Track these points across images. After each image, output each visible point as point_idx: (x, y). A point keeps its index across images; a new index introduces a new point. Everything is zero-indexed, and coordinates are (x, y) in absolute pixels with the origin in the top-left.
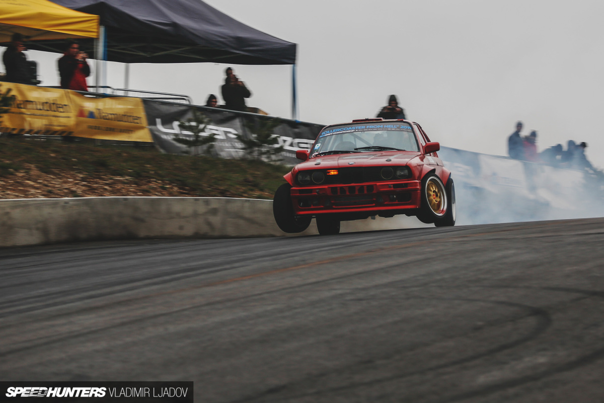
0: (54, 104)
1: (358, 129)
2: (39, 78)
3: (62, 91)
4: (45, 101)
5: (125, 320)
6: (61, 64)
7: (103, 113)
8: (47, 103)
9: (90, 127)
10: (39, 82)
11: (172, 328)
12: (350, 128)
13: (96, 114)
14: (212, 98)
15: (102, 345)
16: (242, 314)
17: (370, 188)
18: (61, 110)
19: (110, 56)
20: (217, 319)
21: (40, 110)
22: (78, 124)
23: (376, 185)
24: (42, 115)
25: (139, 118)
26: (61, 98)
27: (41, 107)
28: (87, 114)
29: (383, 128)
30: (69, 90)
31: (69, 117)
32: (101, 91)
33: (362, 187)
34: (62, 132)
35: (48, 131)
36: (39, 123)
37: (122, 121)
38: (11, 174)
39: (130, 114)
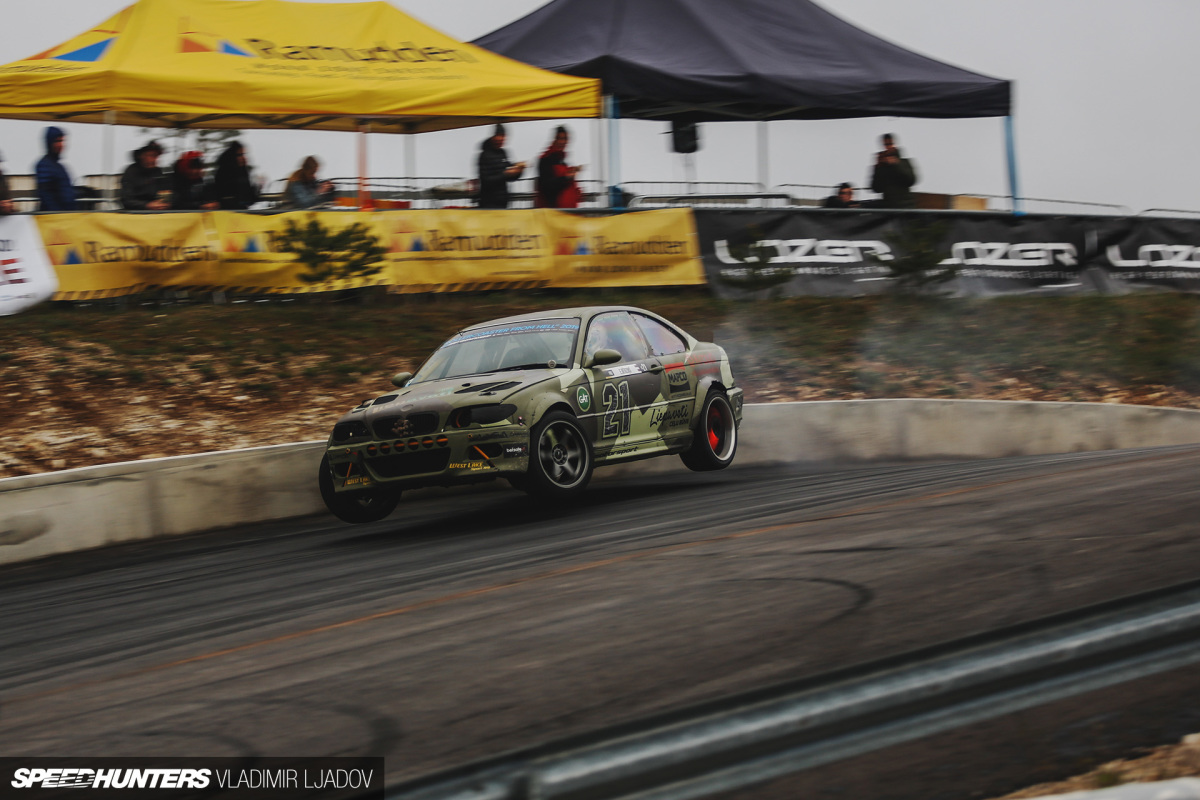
0: (511, 237)
4: (494, 234)
7: (609, 243)
8: (497, 236)
9: (584, 269)
13: (592, 246)
18: (526, 245)
21: (483, 249)
22: (556, 267)
24: (487, 258)
25: (678, 244)
26: (527, 224)
27: (486, 244)
28: (573, 248)
30: (547, 210)
31: (538, 256)
34: (528, 282)
35: (501, 284)
37: (644, 253)
38: (353, 381)
39: (662, 240)
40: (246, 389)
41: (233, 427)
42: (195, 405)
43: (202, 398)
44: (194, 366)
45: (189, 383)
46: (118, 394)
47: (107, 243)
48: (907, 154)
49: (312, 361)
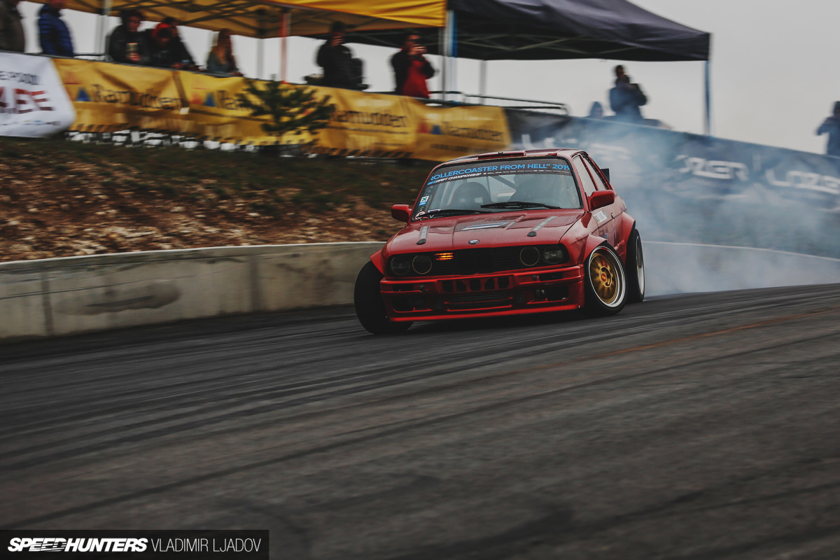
0: (386, 115)
1: (487, 172)
2: (365, 82)
3: (397, 98)
4: (374, 112)
5: (484, 404)
6: (395, 62)
7: (452, 127)
8: (376, 114)
9: (437, 146)
10: (366, 87)
11: (547, 415)
12: (475, 170)
13: (443, 127)
14: (596, 107)
15: (455, 437)
16: (642, 396)
17: (505, 281)
18: (395, 123)
19: (462, 51)
20: (608, 403)
21: (368, 123)
22: (419, 142)
23: (513, 275)
24: (371, 131)
25: (498, 134)
26: (396, 106)
27: (369, 120)
28: (430, 128)
29: (526, 168)
30: (407, 97)
31: (405, 133)
32: (449, 98)
33: (491, 280)
34: (398, 153)
35: (379, 153)
36: (366, 142)
37: (476, 138)
38: (331, 209)
39: (488, 129)
40: (255, 208)
41: (256, 236)
42: (219, 217)
43: (223, 212)
44: (208, 187)
45: (210, 199)
46: (159, 203)
47: (108, 89)
48: (634, 81)
49: (293, 192)
